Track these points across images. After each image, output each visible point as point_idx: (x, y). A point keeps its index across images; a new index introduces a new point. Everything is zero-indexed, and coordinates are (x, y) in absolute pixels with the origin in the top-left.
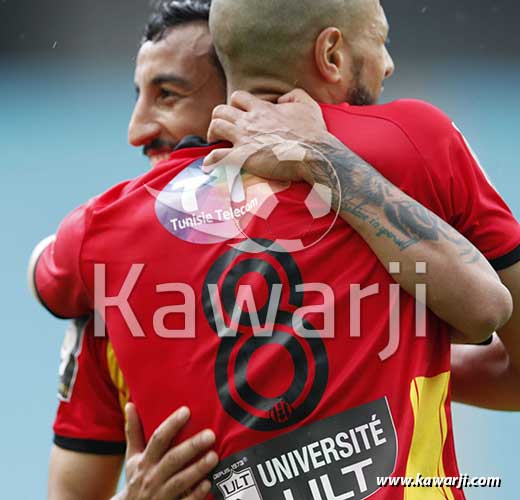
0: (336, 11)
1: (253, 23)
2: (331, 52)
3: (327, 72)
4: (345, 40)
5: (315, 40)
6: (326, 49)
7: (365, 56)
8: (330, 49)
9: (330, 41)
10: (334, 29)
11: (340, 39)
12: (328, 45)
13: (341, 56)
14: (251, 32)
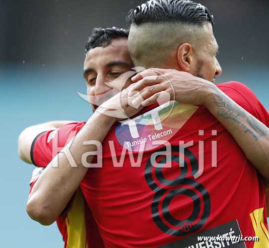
0: (189, 35)
1: (147, 41)
2: (186, 56)
3: (183, 66)
4: (193, 50)
5: (178, 50)
6: (183, 54)
7: (204, 60)
8: (185, 55)
9: (186, 50)
10: (187, 44)
11: (191, 50)
12: (184, 52)
13: (191, 59)
14: (146, 44)
